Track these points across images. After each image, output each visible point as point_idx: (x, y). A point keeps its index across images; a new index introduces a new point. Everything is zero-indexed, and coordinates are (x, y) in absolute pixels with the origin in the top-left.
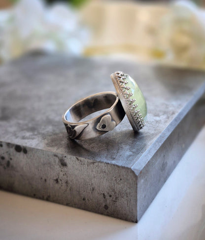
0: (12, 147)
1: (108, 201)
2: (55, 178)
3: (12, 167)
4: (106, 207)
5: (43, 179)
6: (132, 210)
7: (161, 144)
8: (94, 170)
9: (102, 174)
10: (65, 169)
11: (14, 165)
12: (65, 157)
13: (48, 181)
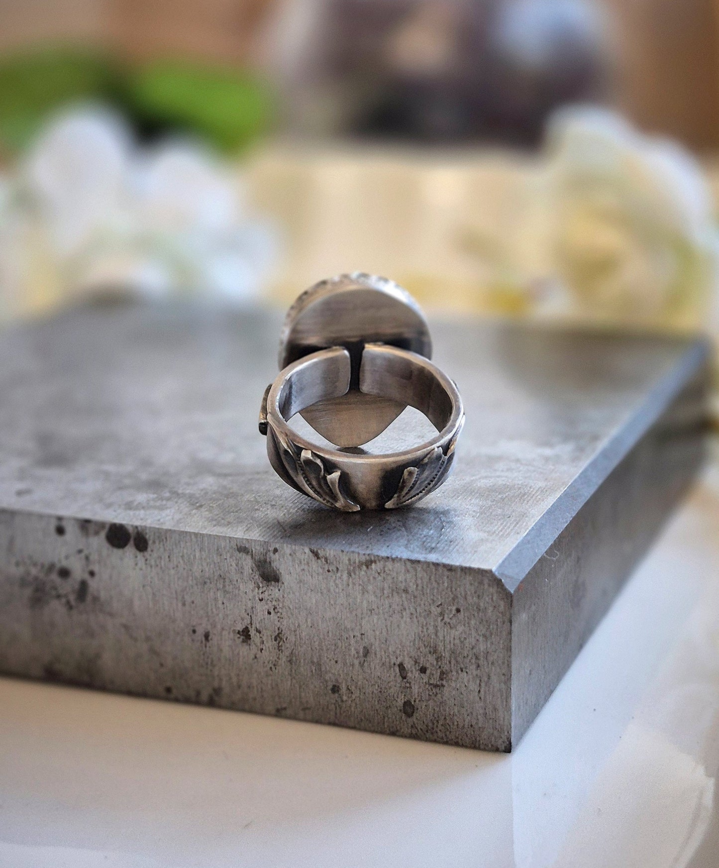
0: (97, 533)
1: (415, 689)
2: (240, 627)
3: (96, 599)
4: (409, 708)
5: (200, 631)
6: (495, 709)
7: (569, 516)
8: (370, 587)
9: (396, 598)
10: (274, 591)
11: (103, 595)
12: (276, 551)
13: (214, 639)
